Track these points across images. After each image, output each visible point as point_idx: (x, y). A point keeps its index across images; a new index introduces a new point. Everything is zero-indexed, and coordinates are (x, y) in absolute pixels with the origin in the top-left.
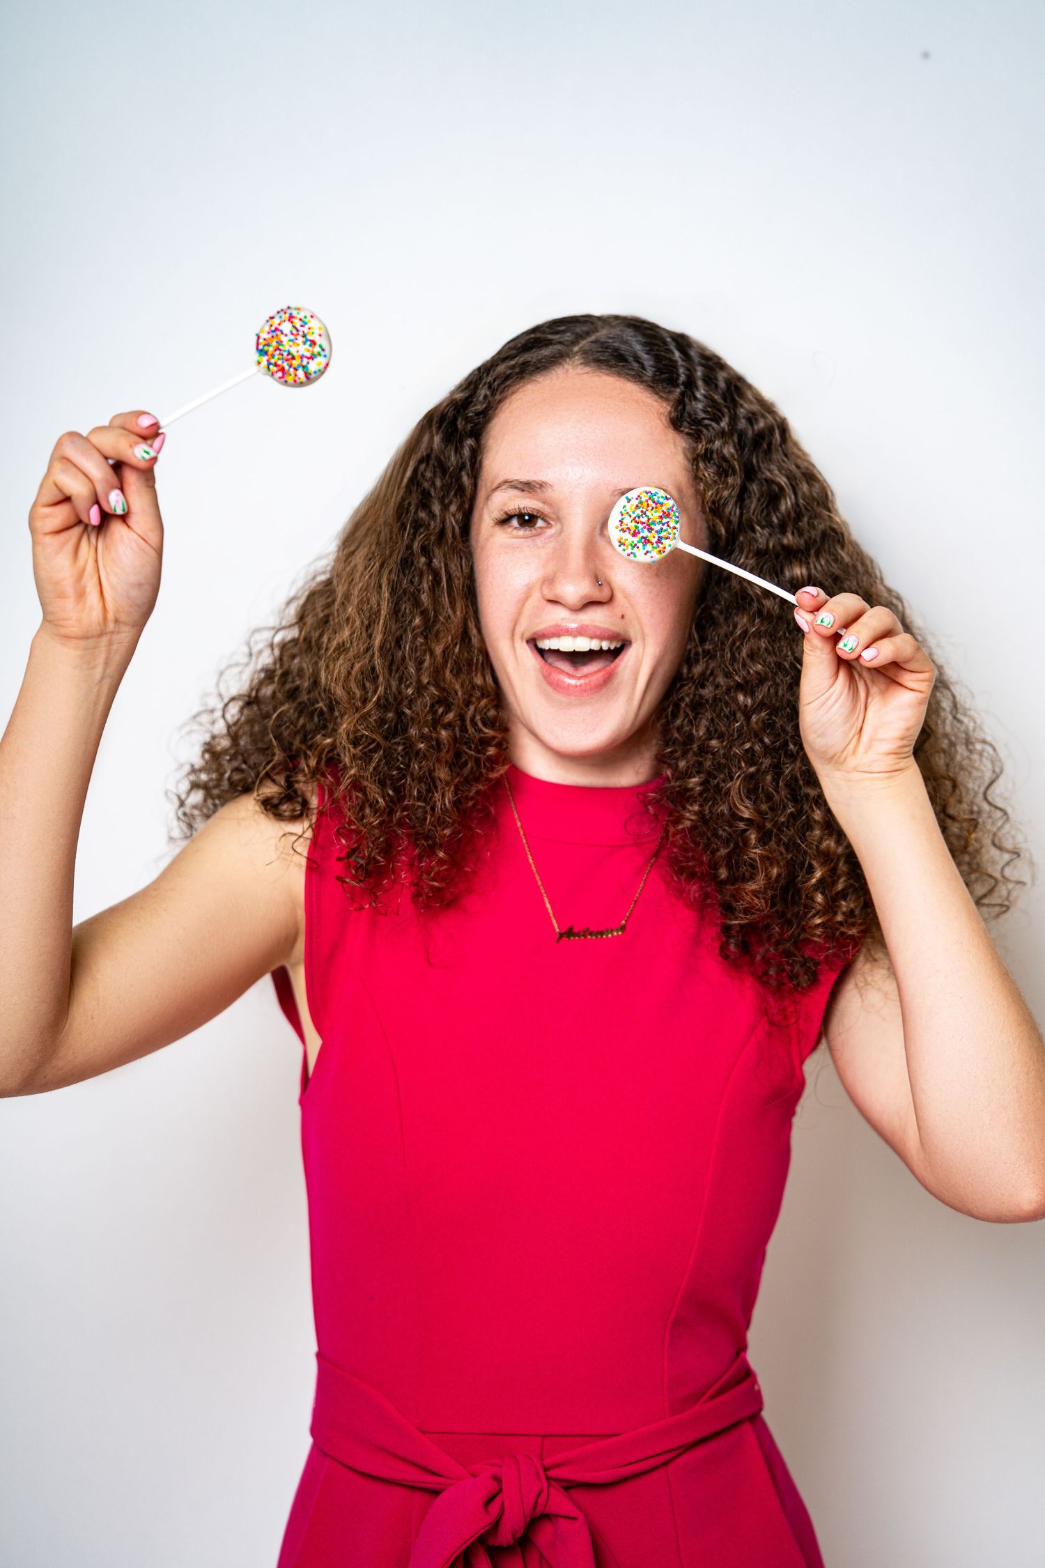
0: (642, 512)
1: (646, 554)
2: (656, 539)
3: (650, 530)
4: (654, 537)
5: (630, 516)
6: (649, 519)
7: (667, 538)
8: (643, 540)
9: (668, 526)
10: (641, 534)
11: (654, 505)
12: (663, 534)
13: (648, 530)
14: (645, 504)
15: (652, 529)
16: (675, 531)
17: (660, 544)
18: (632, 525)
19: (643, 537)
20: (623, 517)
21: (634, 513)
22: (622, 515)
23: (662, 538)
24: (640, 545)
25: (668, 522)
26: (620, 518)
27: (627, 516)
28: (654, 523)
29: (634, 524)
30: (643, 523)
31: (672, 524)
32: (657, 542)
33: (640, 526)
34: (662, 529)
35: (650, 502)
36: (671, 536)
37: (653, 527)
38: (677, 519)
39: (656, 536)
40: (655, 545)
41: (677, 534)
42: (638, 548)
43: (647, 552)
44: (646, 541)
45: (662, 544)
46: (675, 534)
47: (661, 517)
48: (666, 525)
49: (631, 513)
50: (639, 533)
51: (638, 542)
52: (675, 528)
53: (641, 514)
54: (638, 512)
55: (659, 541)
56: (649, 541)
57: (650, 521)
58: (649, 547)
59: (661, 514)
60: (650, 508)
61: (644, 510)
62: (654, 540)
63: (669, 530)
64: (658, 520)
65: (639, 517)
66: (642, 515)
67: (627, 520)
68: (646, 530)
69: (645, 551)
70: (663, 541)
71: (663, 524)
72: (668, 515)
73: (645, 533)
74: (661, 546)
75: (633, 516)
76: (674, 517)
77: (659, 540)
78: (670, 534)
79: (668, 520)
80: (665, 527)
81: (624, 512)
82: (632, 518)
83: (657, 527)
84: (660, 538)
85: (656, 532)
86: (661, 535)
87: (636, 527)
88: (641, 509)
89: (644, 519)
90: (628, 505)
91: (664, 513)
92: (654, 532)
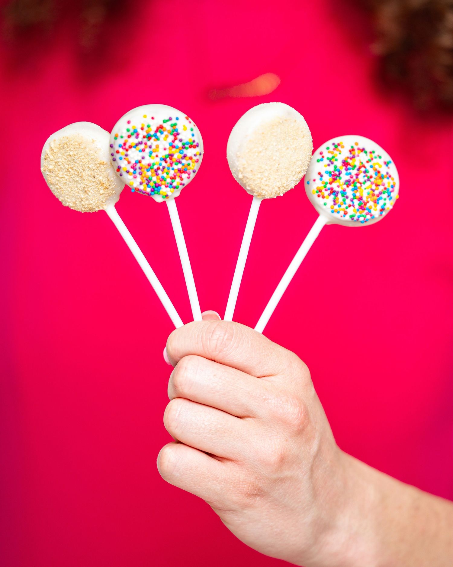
0: (371, 177)
2: (336, 189)
3: (348, 183)
4: (338, 186)
5: (367, 162)
6: (361, 183)
7: (334, 201)
9: (350, 206)
10: (344, 172)
11: (377, 192)
12: (340, 198)
13: (348, 181)
14: (379, 182)
15: (348, 186)
16: (342, 213)
18: (356, 162)
19: (340, 173)
20: (368, 153)
21: (371, 167)
22: (371, 153)
25: (353, 206)
27: (368, 157)
28: (356, 189)
29: (358, 164)
30: (357, 175)
31: (351, 211)
32: (332, 189)
33: (354, 172)
34: (347, 197)
35: (381, 188)
36: (336, 207)
37: (351, 187)
38: (356, 218)
39: (340, 190)
41: (337, 216)
44: (335, 177)
45: (329, 195)
46: (338, 212)
47: (360, 199)
48: (351, 203)
49: (370, 164)
50: (347, 169)
52: (346, 213)
53: (369, 175)
54: (371, 172)
55: (332, 191)
56: (335, 179)
57: (358, 185)
59: (365, 199)
60: (374, 187)
61: (372, 180)
62: (334, 185)
63: (344, 206)
65: (365, 172)
67: (363, 158)
68: (348, 178)
70: (332, 196)
71: (352, 200)
72: (362, 207)
73: (344, 177)
74: (326, 194)
75: (367, 165)
76: (358, 214)
77: (334, 192)
78: (340, 206)
80: (348, 202)
81: (374, 155)
82: (365, 163)
83: (349, 192)
84: (336, 194)
85: (344, 191)
87: (354, 167)
88: (374, 176)
89: (361, 178)
91: (366, 203)
92: (345, 186)
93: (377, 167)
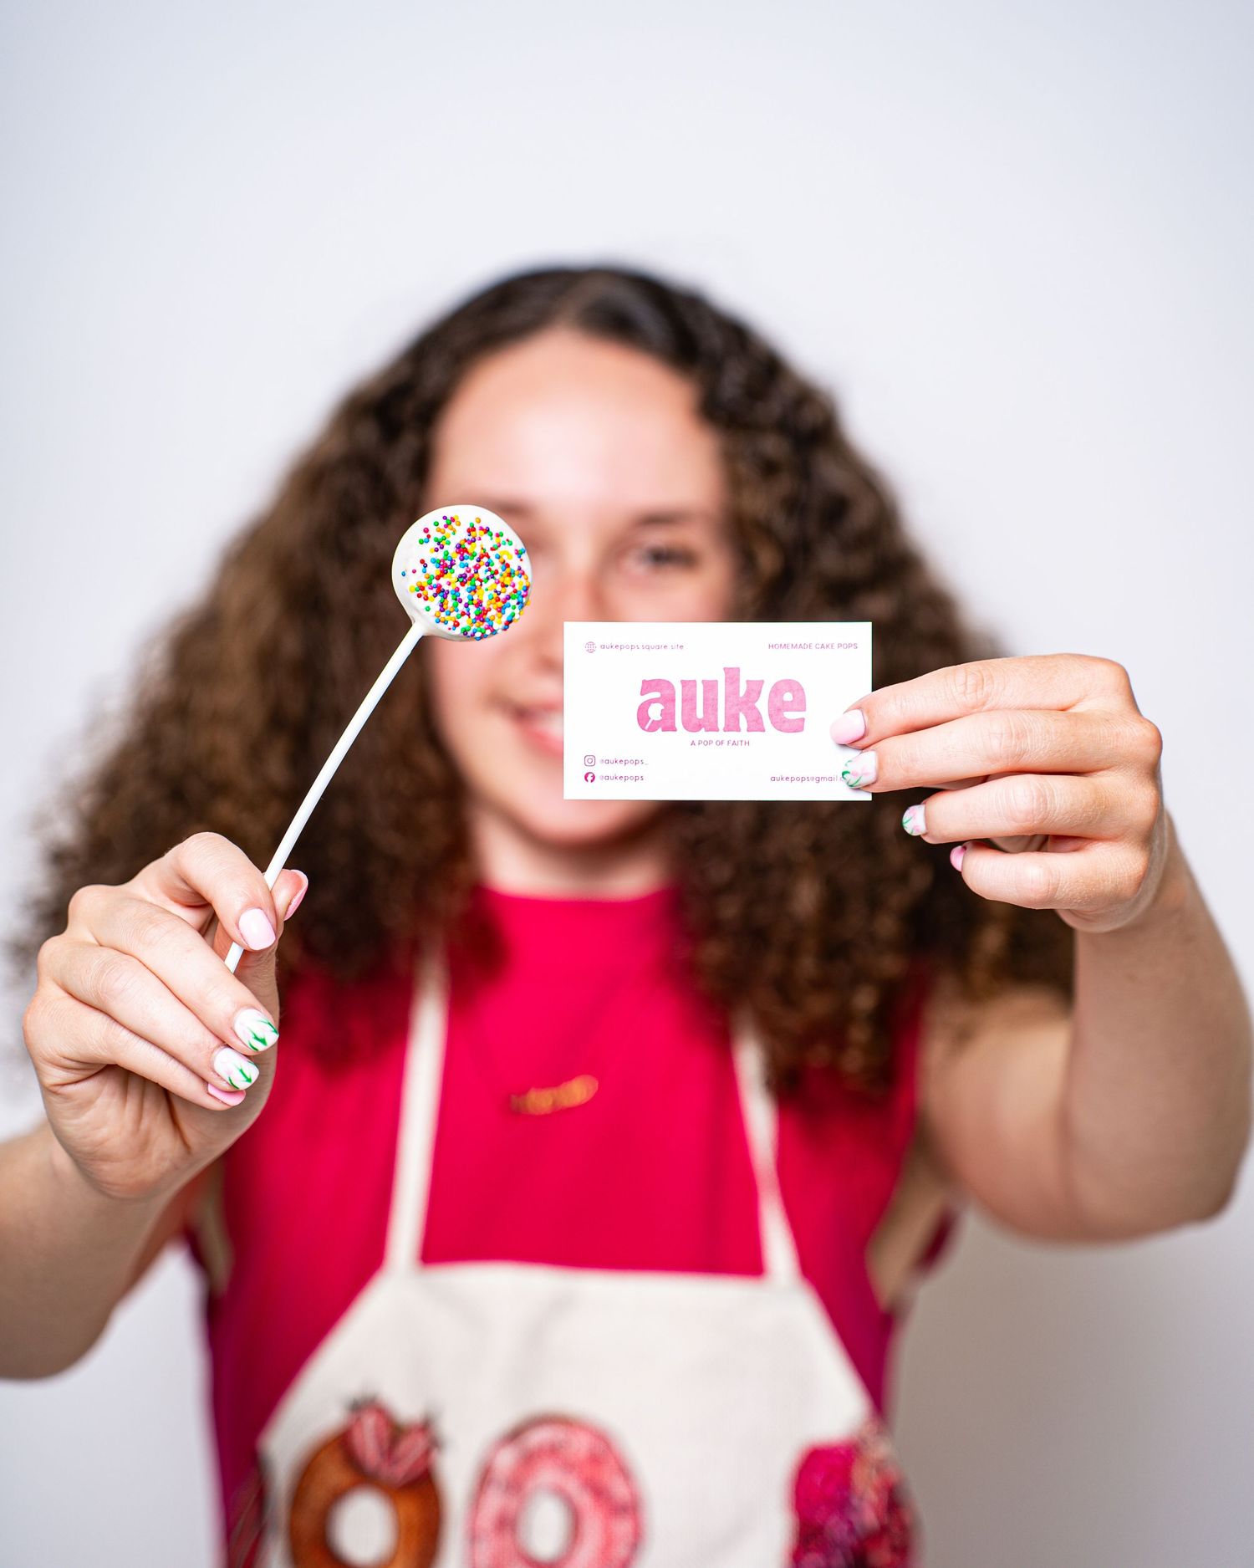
0: (497, 572)
1: (422, 561)
2: (446, 587)
3: (463, 579)
4: (449, 584)
5: (492, 549)
6: (481, 581)
7: (442, 606)
8: (448, 563)
9: (463, 614)
10: (458, 561)
11: (502, 596)
13: (464, 576)
14: (507, 581)
15: (463, 584)
16: (451, 624)
17: (435, 590)
18: (476, 549)
19: (452, 564)
20: (494, 536)
21: (498, 557)
22: (498, 535)
23: (445, 597)
24: (440, 555)
26: (494, 530)
28: (473, 589)
29: (478, 551)
30: (477, 568)
31: (464, 622)
32: (439, 587)
33: (472, 563)
34: (461, 601)
35: (509, 590)
37: (468, 585)
38: (469, 633)
39: (450, 588)
40: (435, 582)
41: (443, 627)
42: (437, 550)
43: (426, 566)
44: (445, 567)
45: (435, 595)
46: (446, 622)
47: (479, 604)
48: (465, 610)
49: (497, 552)
50: (462, 559)
51: (447, 554)
52: (456, 625)
53: (493, 569)
54: (497, 565)
55: (439, 590)
56: (443, 573)
57: (478, 583)
58: (433, 570)
59: (485, 604)
60: (499, 588)
61: (497, 577)
62: (443, 582)
64: (475, 597)
65: (488, 564)
66: (490, 570)
67: (487, 542)
68: (462, 571)
69: (428, 561)
70: (439, 598)
71: (467, 606)
72: (480, 617)
73: (458, 570)
74: (431, 593)
75: (492, 554)
76: (474, 627)
77: (442, 591)
78: (448, 614)
79: (473, 616)
80: (461, 607)
81: (502, 539)
82: (488, 550)
83: (464, 594)
84: (445, 594)
85: (457, 590)
86: (450, 597)
87: (472, 555)
88: (500, 571)
89: (482, 574)
90: (511, 550)
91: (486, 612)
92: (458, 584)
93: (505, 557)
